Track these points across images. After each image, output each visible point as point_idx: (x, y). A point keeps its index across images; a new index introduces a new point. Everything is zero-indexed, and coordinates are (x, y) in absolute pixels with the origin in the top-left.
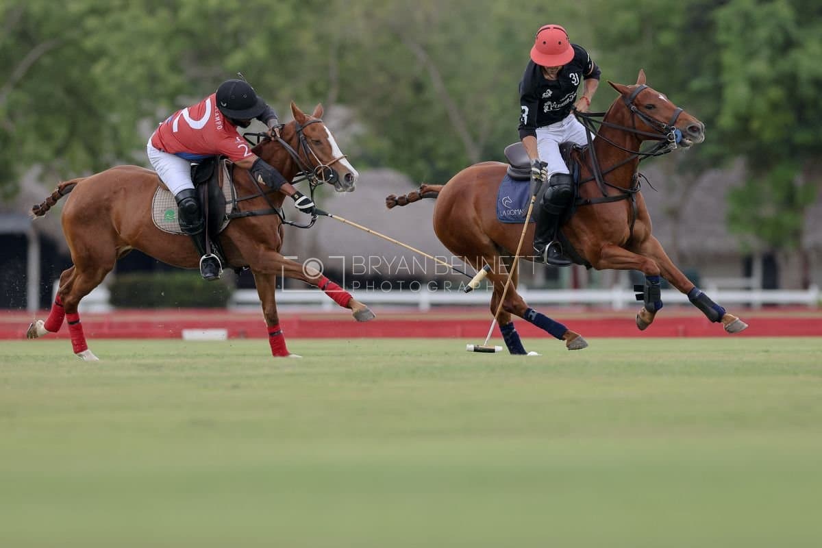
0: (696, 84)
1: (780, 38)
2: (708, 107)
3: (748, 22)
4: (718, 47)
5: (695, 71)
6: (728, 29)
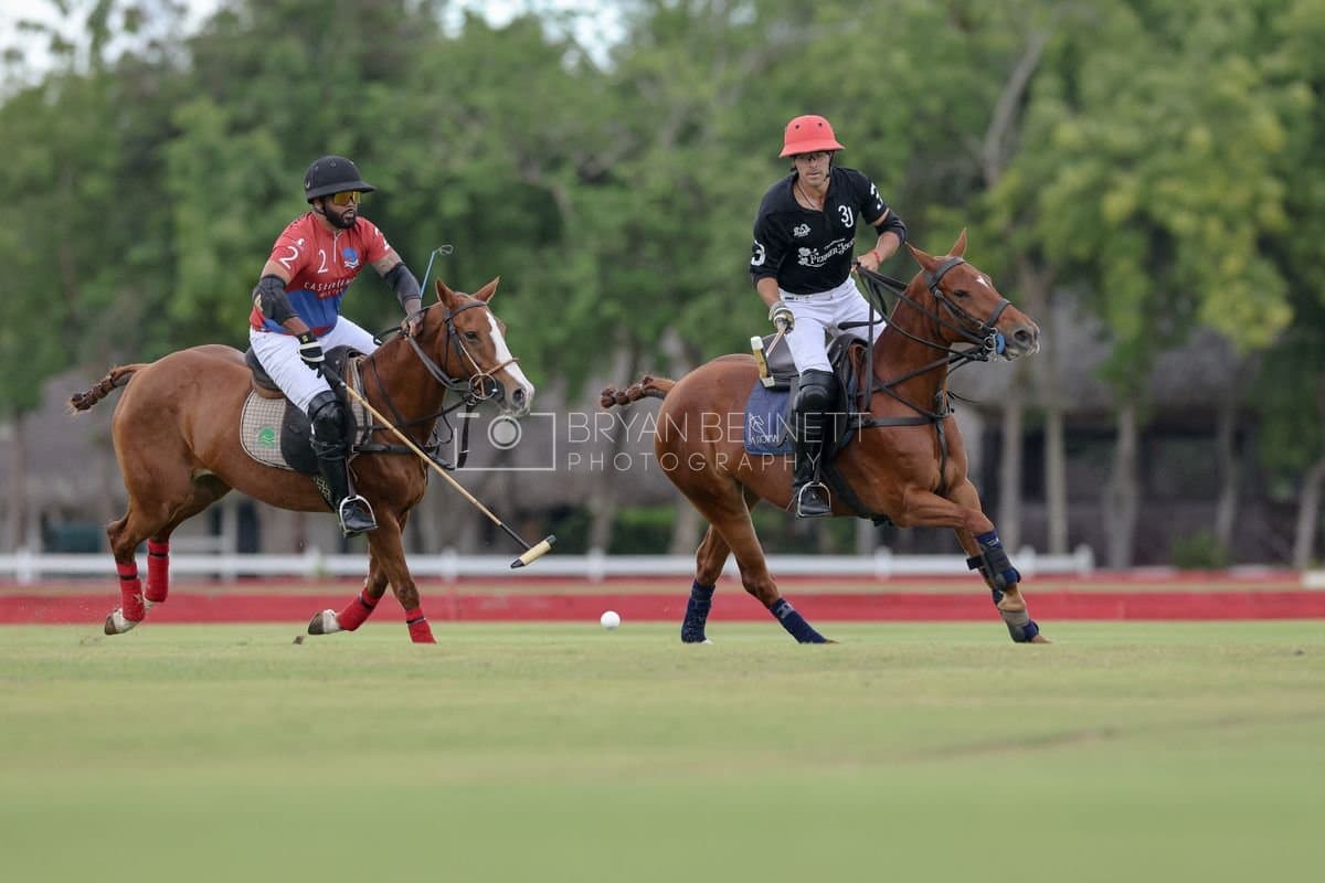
0: (138, 254)
1: (260, 187)
2: (154, 287)
3: (214, 163)
4: (169, 200)
5: (137, 232)
6: (185, 172)
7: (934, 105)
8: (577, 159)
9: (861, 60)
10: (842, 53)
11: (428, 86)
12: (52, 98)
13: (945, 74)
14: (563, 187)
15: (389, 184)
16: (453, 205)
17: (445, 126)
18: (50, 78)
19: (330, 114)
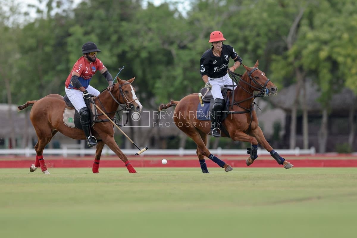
7: (274, 27)
8: (178, 42)
9: (255, 15)
10: (250, 13)
11: (138, 22)
12: (37, 25)
13: (277, 19)
14: (174, 50)
15: (127, 49)
16: (144, 54)
17: (142, 33)
18: (36, 20)
19: (111, 30)
